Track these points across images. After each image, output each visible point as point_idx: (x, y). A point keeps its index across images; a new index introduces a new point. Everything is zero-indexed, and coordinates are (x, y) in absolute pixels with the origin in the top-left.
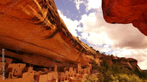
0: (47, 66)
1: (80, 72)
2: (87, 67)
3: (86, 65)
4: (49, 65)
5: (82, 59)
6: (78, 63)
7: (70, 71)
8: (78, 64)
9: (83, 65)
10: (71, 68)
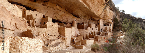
0: (64, 21)
1: (101, 29)
2: (110, 24)
3: (109, 23)
4: (66, 19)
5: (105, 15)
6: (100, 18)
7: (92, 28)
8: (100, 20)
9: (105, 22)
10: (93, 24)
